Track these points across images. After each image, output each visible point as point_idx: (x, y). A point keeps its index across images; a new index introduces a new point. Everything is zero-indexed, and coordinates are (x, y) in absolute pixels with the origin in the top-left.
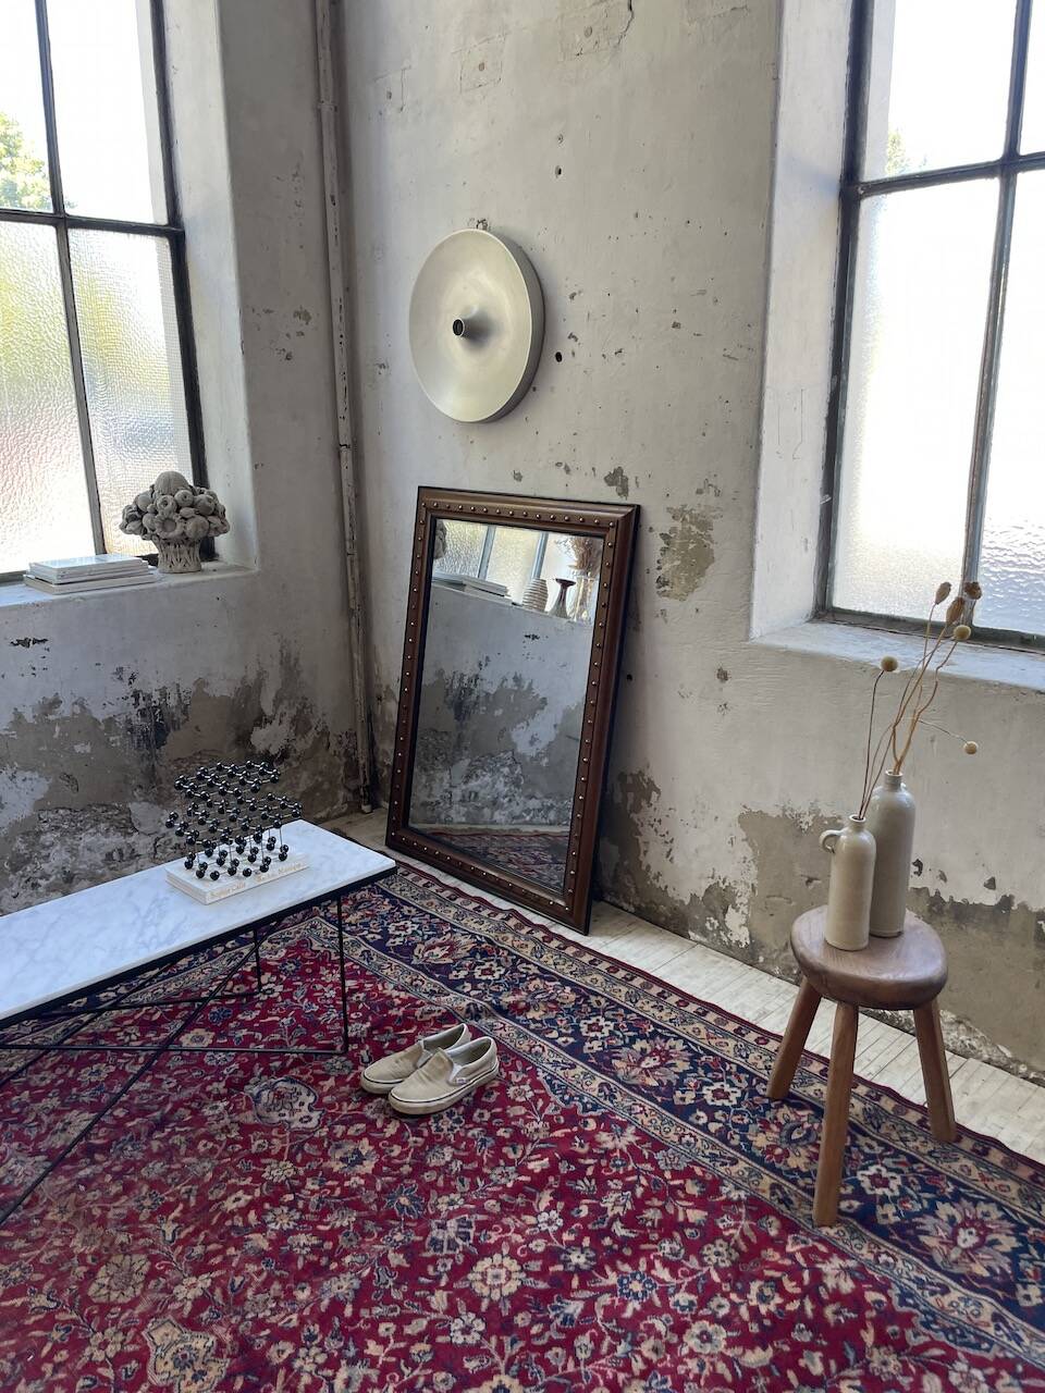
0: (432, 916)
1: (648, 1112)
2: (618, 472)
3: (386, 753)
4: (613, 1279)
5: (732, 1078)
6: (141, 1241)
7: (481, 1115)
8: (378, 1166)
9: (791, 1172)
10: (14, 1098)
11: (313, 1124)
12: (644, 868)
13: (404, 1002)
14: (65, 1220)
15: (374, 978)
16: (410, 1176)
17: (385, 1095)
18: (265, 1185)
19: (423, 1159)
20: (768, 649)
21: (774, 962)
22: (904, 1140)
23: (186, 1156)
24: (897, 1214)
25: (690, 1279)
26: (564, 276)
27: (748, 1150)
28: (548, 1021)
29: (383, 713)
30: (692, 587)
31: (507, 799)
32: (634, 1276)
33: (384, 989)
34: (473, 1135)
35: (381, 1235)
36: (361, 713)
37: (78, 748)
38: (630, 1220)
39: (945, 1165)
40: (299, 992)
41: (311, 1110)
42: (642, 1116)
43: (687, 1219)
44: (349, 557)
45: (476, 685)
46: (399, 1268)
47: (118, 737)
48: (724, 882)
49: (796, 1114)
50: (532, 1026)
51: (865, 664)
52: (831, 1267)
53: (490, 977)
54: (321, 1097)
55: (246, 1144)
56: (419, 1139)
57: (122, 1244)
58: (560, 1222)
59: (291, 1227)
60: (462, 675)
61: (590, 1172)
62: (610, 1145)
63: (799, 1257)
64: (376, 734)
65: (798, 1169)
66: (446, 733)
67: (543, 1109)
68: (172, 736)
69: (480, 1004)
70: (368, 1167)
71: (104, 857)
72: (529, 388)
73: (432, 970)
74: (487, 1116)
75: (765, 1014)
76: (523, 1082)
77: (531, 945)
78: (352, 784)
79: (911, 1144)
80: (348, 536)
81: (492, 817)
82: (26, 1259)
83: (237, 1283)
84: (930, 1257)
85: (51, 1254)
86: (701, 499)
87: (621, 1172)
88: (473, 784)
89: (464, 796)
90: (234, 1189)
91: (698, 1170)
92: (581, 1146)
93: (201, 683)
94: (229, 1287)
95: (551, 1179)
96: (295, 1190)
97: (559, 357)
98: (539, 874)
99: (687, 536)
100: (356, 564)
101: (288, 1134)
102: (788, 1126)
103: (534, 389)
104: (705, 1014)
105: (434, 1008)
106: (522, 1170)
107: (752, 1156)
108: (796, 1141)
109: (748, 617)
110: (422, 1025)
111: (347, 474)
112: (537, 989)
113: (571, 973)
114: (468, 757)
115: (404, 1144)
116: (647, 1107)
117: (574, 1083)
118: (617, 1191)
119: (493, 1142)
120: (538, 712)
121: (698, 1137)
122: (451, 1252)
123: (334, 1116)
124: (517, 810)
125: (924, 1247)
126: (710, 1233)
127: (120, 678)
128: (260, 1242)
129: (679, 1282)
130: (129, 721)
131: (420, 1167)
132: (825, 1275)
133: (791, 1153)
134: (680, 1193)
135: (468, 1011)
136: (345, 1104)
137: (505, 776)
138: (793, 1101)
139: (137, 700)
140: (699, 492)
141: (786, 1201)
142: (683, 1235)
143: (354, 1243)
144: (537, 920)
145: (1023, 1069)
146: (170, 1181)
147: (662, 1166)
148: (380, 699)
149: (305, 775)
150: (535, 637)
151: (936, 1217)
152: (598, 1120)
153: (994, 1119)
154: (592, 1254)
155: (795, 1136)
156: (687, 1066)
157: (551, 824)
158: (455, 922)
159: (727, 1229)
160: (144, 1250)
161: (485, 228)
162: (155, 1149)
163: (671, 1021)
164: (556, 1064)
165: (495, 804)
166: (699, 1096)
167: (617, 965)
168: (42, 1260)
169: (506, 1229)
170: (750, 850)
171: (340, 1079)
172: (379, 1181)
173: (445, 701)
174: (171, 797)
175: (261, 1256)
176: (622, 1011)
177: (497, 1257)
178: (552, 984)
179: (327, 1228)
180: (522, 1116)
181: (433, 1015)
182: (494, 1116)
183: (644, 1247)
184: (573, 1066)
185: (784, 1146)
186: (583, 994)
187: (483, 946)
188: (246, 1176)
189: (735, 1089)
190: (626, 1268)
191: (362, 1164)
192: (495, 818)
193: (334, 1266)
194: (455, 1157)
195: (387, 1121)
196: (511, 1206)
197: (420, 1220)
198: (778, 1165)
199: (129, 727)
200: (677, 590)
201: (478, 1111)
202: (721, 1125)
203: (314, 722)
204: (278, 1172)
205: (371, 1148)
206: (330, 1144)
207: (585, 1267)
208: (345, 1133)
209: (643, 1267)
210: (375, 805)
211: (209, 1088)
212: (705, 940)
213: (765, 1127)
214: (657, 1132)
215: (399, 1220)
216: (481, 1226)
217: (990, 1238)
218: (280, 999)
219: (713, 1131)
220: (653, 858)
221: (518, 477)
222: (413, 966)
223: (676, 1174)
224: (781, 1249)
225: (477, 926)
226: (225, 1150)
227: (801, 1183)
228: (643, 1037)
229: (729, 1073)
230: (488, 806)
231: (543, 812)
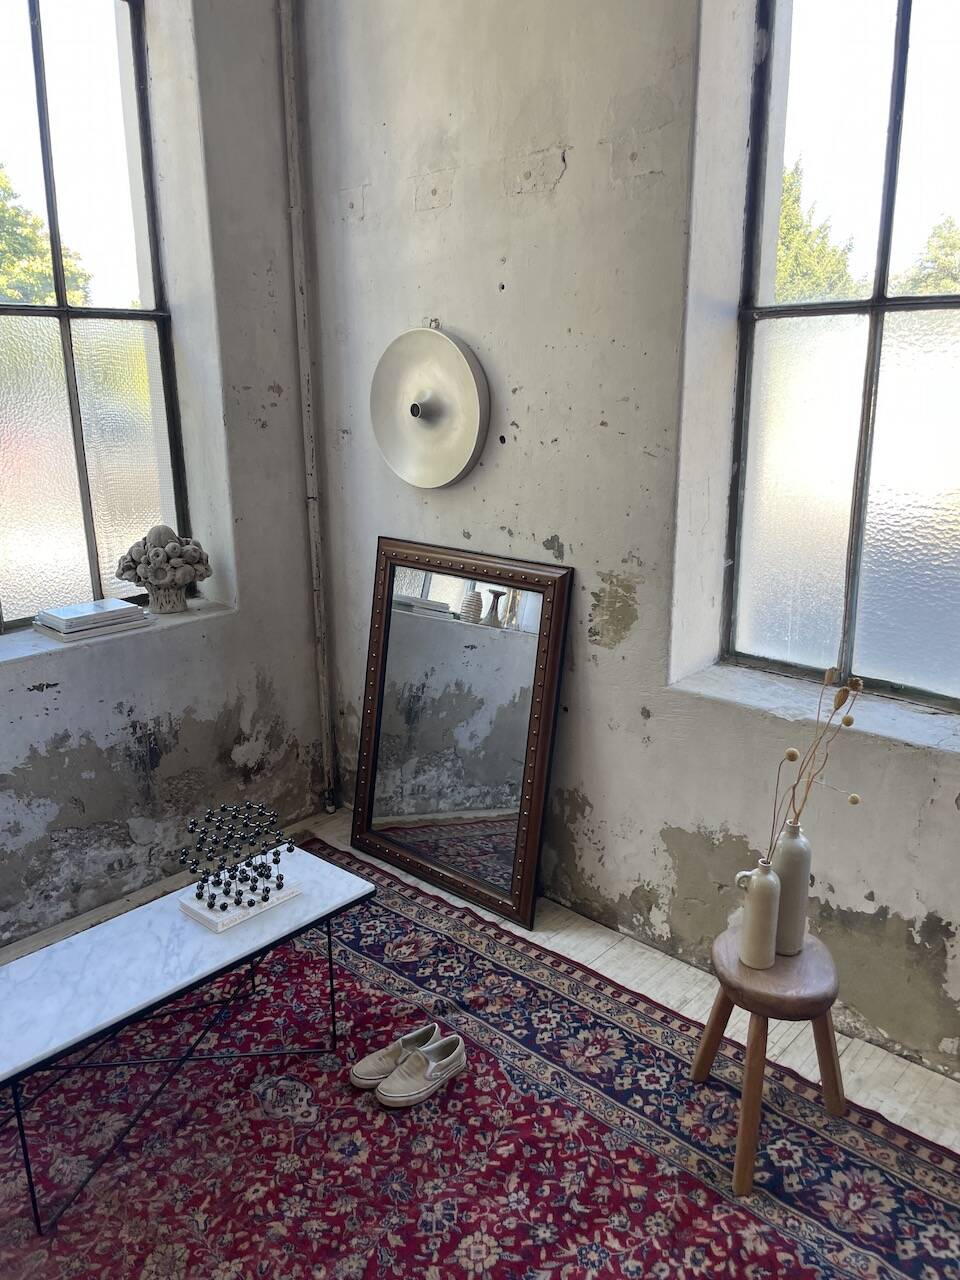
0: (398, 916)
1: (593, 1098)
2: (555, 538)
3: (347, 760)
4: (573, 1250)
5: (662, 1063)
6: (180, 1231)
7: (454, 1106)
8: (371, 1155)
9: (713, 1148)
10: (52, 1101)
11: (312, 1118)
12: (579, 870)
13: (380, 1000)
14: (112, 1213)
15: (351, 977)
16: (400, 1163)
17: (372, 1089)
18: (278, 1176)
19: (409, 1148)
20: (683, 694)
21: (691, 954)
22: (804, 1116)
23: (207, 1151)
24: (800, 1182)
25: (636, 1247)
26: (508, 373)
27: (677, 1130)
28: (504, 1014)
29: (345, 725)
30: (618, 638)
31: (450, 790)
32: (591, 1247)
33: (362, 987)
34: (450, 1125)
35: (379, 1218)
36: (326, 724)
37: (85, 775)
38: (585, 1197)
39: (837, 1137)
40: (288, 993)
41: (309, 1105)
42: (588, 1102)
43: (631, 1195)
44: (315, 593)
45: (423, 693)
46: (398, 1247)
47: (118, 763)
48: (648, 885)
49: (715, 1096)
50: (492, 1020)
51: (765, 712)
52: (749, 1233)
53: (452, 974)
54: (317, 1093)
55: (258, 1139)
56: (404, 1130)
57: (164, 1235)
58: (527, 1202)
59: (304, 1214)
60: (412, 685)
61: (549, 1154)
62: (563, 1129)
63: (723, 1224)
64: (339, 744)
65: (719, 1146)
66: (398, 736)
67: (506, 1098)
68: (165, 759)
69: (446, 1000)
70: (363, 1157)
71: (106, 868)
72: (476, 464)
73: (401, 968)
74: (459, 1106)
75: (685, 1002)
76: (487, 1073)
77: (485, 942)
78: (318, 788)
79: (810, 1119)
80: (315, 576)
81: (438, 807)
82: (83, 1251)
83: (265, 1266)
84: (827, 1220)
85: (104, 1244)
86: (626, 567)
87: (575, 1154)
88: (421, 778)
89: (413, 790)
90: (251, 1181)
91: (637, 1150)
92: (540, 1131)
93: (189, 711)
94: (258, 1271)
95: (517, 1163)
96: (303, 1180)
97: (503, 439)
98: (484, 866)
99: (614, 596)
100: (321, 599)
101: (292, 1129)
102: (709, 1107)
103: (481, 464)
104: (636, 1004)
105: (407, 1005)
106: (492, 1155)
107: (681, 1136)
108: (717, 1120)
109: (667, 666)
110: (397, 1022)
111: (314, 521)
112: (493, 985)
113: (521, 968)
114: (417, 755)
115: (392, 1135)
116: (593, 1093)
117: (530, 1073)
118: (572, 1171)
119: (466, 1130)
120: (477, 711)
121: (637, 1120)
122: (439, 1232)
123: (330, 1110)
124: (459, 798)
125: (822, 1211)
126: (651, 1206)
127: (121, 712)
128: (279, 1229)
129: (627, 1250)
130: (128, 748)
131: (407, 1156)
132: (745, 1239)
133: (713, 1132)
134: (624, 1172)
135: (436, 1007)
136: (338, 1099)
137: (448, 770)
138: (712, 1083)
139: (135, 729)
140: (624, 561)
141: (710, 1175)
142: (629, 1209)
143: (357, 1227)
144: (489, 917)
145: (898, 1047)
146: (196, 1175)
147: (608, 1147)
148: (342, 713)
149: (278, 782)
151: (832, 1184)
152: (553, 1106)
153: (876, 1093)
154: (556, 1230)
155: (716, 1115)
156: (623, 1054)
157: (488, 808)
158: (417, 921)
159: (664, 1202)
160: (183, 1239)
161: (437, 327)
162: (181, 1147)
163: (608, 1011)
164: (513, 1055)
165: (440, 794)
166: (635, 1082)
167: (559, 959)
168: (97, 1251)
169: (483, 1209)
170: (670, 859)
171: (332, 1075)
172: (373, 1170)
173: (397, 709)
174: (164, 810)
175: (281, 1242)
176: (566, 1003)
177: (477, 1234)
178: (505, 979)
179: (334, 1214)
180: (489, 1105)
181: (407, 1012)
182: (465, 1106)
183: (597, 1221)
184: (528, 1057)
185: (707, 1124)
186: (533, 988)
187: (444, 944)
188: (260, 1169)
189: (664, 1074)
190: (584, 1240)
191: (357, 1154)
192: (440, 807)
193: (343, 1248)
194: (435, 1146)
195: (376, 1114)
196: (485, 1188)
197: (411, 1204)
198: (703, 1143)
199: (128, 753)
200: (606, 640)
201: (451, 1102)
202: (654, 1108)
203: (285, 737)
204: (288, 1164)
205: (364, 1139)
206: (328, 1137)
207: (550, 1241)
208: (340, 1126)
209: (597, 1239)
210: (338, 806)
211: (220, 1088)
212: (632, 933)
213: (691, 1108)
214: (602, 1116)
215: (393, 1204)
216: (463, 1208)
217: (875, 1200)
218: (272, 1000)
219: (648, 1113)
220: (587, 862)
221: (467, 535)
222: (385, 965)
223: (620, 1154)
224: (708, 1218)
225: (437, 925)
226: (240, 1144)
227: (722, 1158)
228: (585, 1027)
229: (658, 1059)
230: (434, 797)
231: (480, 798)
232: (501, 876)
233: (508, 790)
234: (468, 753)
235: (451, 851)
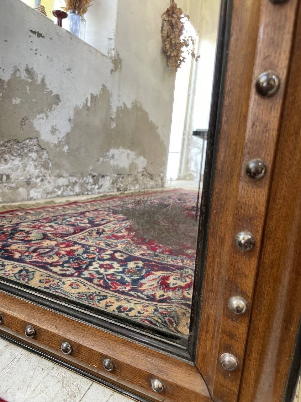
31: (39, 180)
81: (28, 194)
88: (3, 167)
98: (83, 246)
120: (54, 106)
124: (50, 188)
137: (34, 160)
150: (40, 35)
157: (77, 195)
165: (28, 183)
192: (31, 195)
230: (22, 186)
231: (70, 187)
232: (113, 258)
233: (91, 180)
234: (52, 146)
235: (34, 235)
